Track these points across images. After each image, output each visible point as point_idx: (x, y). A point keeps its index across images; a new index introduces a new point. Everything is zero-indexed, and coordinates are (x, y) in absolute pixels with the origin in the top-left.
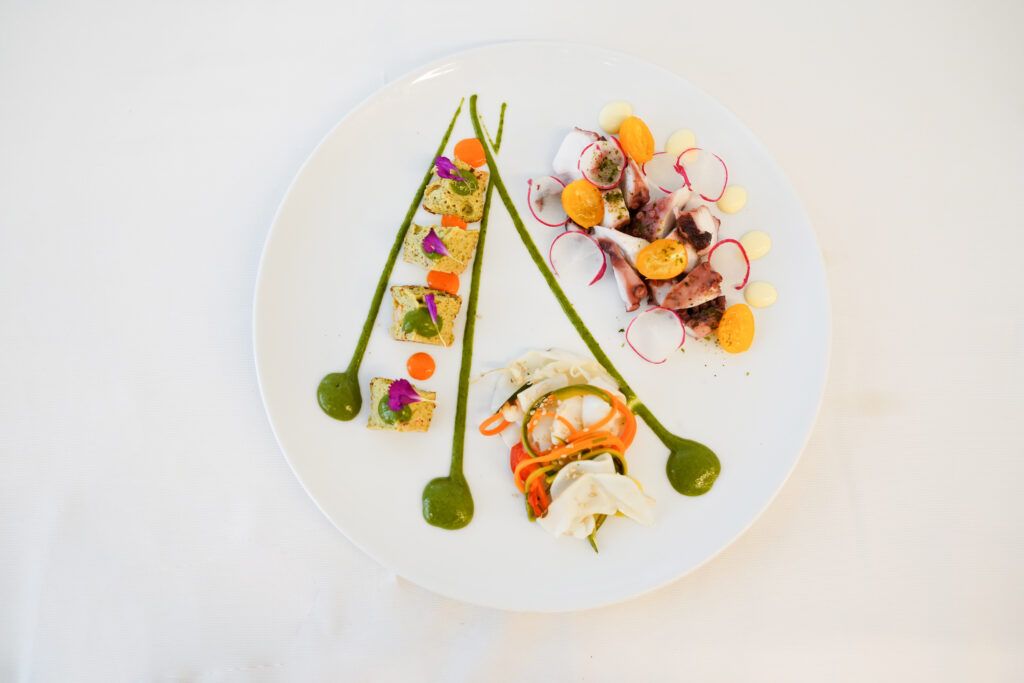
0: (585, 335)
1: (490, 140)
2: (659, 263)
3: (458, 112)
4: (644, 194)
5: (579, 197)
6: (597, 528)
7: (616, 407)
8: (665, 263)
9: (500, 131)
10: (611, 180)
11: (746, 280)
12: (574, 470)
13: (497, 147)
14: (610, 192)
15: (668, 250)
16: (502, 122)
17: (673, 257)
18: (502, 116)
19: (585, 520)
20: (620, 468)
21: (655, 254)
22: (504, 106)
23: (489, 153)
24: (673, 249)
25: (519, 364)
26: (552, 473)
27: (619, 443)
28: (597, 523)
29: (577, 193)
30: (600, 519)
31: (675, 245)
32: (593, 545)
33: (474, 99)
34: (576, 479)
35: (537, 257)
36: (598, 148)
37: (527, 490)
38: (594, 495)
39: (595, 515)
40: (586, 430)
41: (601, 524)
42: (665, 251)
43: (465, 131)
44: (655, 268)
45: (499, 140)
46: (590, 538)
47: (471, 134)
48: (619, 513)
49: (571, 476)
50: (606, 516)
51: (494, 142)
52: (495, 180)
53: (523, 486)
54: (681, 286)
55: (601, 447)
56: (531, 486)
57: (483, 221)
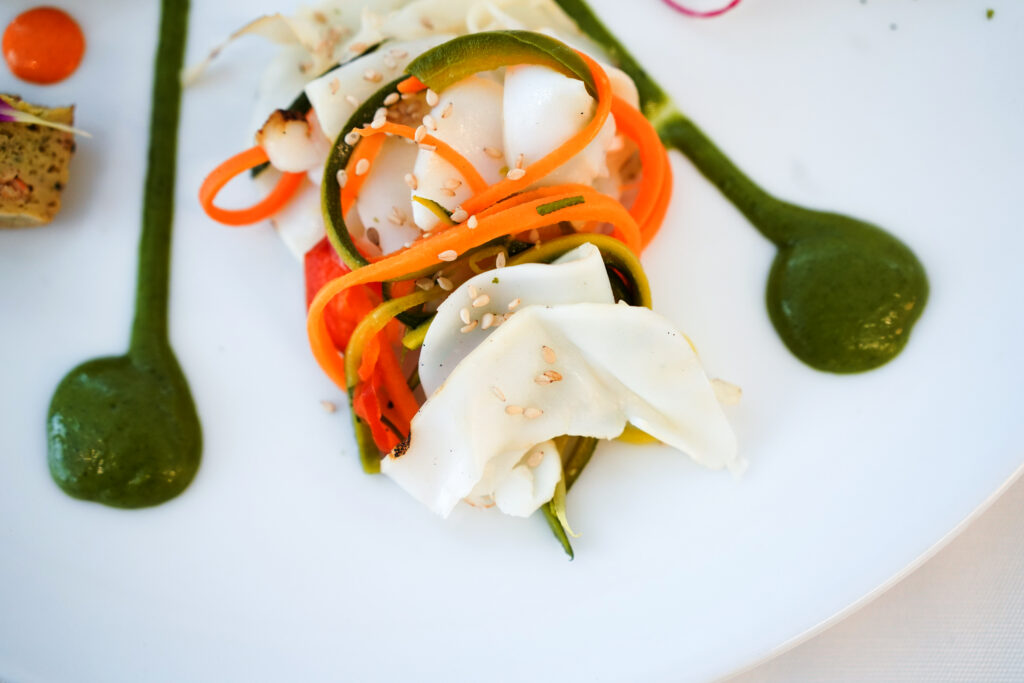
6: (569, 481)
7: (607, 104)
12: (484, 301)
19: (529, 459)
20: (626, 286)
26: (418, 318)
27: (622, 217)
28: (566, 466)
30: (577, 454)
32: (560, 533)
34: (492, 328)
37: (351, 380)
38: (555, 377)
39: (557, 441)
40: (516, 174)
41: (580, 469)
46: (548, 508)
48: (631, 433)
49: (477, 320)
50: (593, 443)
53: (337, 369)
55: (566, 229)
56: (359, 363)
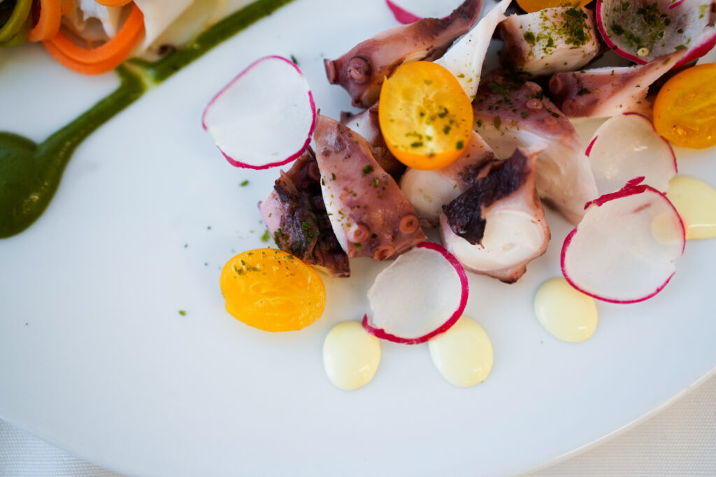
2: (418, 103)
4: (582, 101)
8: (414, 114)
14: (588, 21)
15: (446, 121)
17: (429, 130)
21: (438, 97)
24: (447, 130)
31: (457, 136)
42: (444, 114)
44: (408, 96)
54: (365, 157)
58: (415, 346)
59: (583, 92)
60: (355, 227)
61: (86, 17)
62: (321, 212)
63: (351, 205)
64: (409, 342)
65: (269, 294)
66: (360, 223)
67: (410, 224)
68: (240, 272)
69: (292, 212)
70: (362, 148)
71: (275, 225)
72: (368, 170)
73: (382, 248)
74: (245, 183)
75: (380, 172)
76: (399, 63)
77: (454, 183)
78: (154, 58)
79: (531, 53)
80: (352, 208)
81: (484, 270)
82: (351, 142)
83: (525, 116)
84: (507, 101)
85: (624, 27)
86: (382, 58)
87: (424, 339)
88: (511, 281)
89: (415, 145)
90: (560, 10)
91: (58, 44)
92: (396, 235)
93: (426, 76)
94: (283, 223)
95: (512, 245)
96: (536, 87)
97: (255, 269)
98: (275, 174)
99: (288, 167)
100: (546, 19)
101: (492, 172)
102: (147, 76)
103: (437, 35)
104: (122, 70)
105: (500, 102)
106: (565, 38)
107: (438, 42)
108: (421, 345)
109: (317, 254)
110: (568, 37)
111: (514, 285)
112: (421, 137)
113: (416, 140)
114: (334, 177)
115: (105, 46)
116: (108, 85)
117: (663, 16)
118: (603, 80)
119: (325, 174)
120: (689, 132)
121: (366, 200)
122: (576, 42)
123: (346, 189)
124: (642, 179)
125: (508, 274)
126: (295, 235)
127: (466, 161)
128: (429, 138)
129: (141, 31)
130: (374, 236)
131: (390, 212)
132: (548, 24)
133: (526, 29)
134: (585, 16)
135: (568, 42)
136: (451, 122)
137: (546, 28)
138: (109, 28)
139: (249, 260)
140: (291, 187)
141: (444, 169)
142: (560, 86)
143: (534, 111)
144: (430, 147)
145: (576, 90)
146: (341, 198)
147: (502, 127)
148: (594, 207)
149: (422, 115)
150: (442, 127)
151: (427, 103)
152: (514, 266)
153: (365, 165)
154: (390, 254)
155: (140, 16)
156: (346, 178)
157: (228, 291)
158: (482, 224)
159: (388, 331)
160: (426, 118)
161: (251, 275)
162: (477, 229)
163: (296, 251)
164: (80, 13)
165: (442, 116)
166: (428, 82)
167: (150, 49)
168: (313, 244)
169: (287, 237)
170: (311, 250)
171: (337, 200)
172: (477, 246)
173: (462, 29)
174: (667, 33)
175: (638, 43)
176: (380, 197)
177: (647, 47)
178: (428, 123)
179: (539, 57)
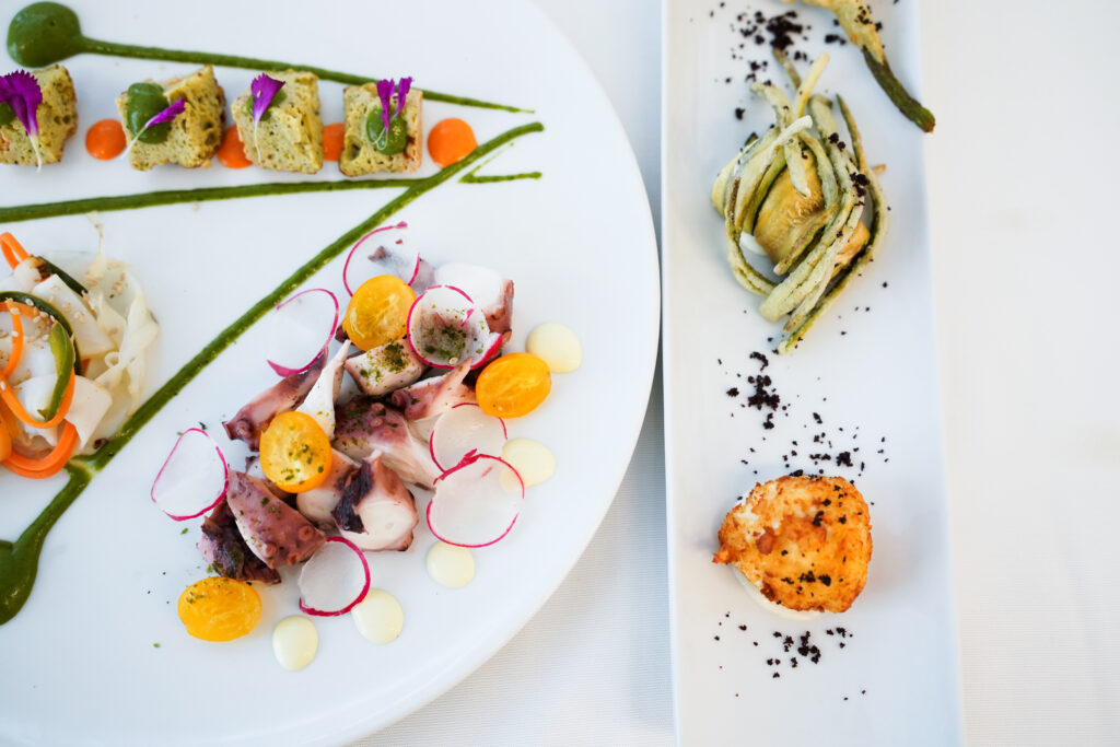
0: (189, 372)
1: (479, 167)
2: (287, 446)
3: (512, 110)
4: (416, 408)
5: (387, 304)
8: (285, 455)
9: (496, 179)
10: (430, 350)
11: (312, 612)
13: (470, 179)
14: (405, 350)
15: (308, 455)
16: (511, 178)
17: (297, 464)
18: (521, 176)
21: (302, 437)
22: (536, 175)
23: (458, 170)
24: (309, 461)
25: (122, 278)
29: (392, 298)
31: (317, 463)
33: (537, 127)
35: (302, 275)
36: (470, 312)
42: (307, 449)
43: (484, 127)
44: (279, 441)
45: (481, 180)
47: (482, 138)
51: (478, 174)
52: (418, 187)
54: (260, 492)
57: (346, 185)
58: (341, 617)
59: (414, 401)
60: (265, 546)
61: (31, 437)
62: (240, 539)
63: (260, 531)
64: (336, 614)
65: (217, 613)
66: (267, 542)
67: (307, 532)
68: (191, 601)
69: (220, 546)
70: (258, 487)
71: (211, 559)
72: (266, 501)
73: (290, 555)
74: (185, 531)
75: (275, 501)
76: (273, 416)
77: (332, 493)
78: (92, 451)
79: (368, 384)
80: (260, 532)
81: (381, 547)
82: (248, 484)
83: (370, 433)
84: (359, 422)
85: (435, 347)
86: (259, 417)
87: (347, 610)
88: (404, 549)
89: (288, 478)
90: (381, 348)
91: (14, 462)
92: (299, 544)
93: (291, 424)
94: (216, 556)
95: (391, 525)
96: (380, 406)
97: (202, 597)
98: (201, 520)
99: (209, 514)
100: (371, 358)
101: (353, 479)
102: (89, 467)
103: (298, 387)
104: (69, 467)
105: (355, 425)
106: (388, 368)
107: (300, 393)
108: (346, 614)
109: (247, 572)
110: (390, 366)
111: (408, 551)
112: (291, 471)
113: (288, 474)
114: (242, 513)
115: (52, 453)
116: (61, 481)
117: (460, 332)
118: (424, 391)
119: (236, 512)
120: (507, 406)
121: (269, 524)
122: (397, 369)
123: (252, 520)
124: (474, 451)
125: (399, 545)
126: (227, 562)
127: (336, 476)
128: (298, 471)
129: (76, 435)
130: (282, 548)
131: (289, 528)
132: (374, 361)
133: (361, 367)
134: (402, 347)
135: (391, 370)
136: (312, 454)
137: (373, 364)
138: (51, 440)
139: (195, 591)
140: (215, 527)
141: (323, 485)
142: (399, 400)
143: (377, 428)
144: (299, 477)
145: (410, 401)
146: (250, 527)
147: (359, 443)
148: (440, 481)
149: (291, 454)
150: (306, 459)
151: (294, 444)
152: (401, 538)
153: (262, 499)
154: (298, 558)
155: (73, 427)
156: (251, 511)
157: (186, 619)
158: (358, 519)
159: (318, 609)
160: (294, 455)
161: (200, 601)
162: (356, 523)
163: (231, 574)
164: (26, 435)
165: (305, 451)
166: (292, 428)
167: (87, 445)
168: (241, 566)
169: (221, 566)
170: (240, 571)
171: (248, 529)
172: (363, 534)
173: (313, 379)
174: (468, 342)
175: (448, 355)
176: (279, 519)
177: (456, 356)
178: (296, 459)
179: (375, 385)
